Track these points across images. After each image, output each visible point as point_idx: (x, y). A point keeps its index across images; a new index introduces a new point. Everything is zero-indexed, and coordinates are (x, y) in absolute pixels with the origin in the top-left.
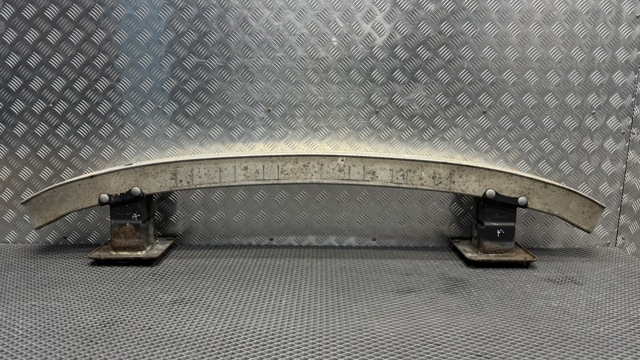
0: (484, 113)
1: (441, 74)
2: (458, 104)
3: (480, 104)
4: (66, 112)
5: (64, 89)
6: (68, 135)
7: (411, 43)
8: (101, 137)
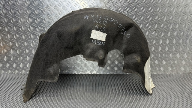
0: (155, 31)
1: (141, 17)
2: (146, 27)
3: (154, 27)
4: (9, 30)
5: (7, 22)
6: (11, 38)
7: (131, 6)
8: (22, 39)
